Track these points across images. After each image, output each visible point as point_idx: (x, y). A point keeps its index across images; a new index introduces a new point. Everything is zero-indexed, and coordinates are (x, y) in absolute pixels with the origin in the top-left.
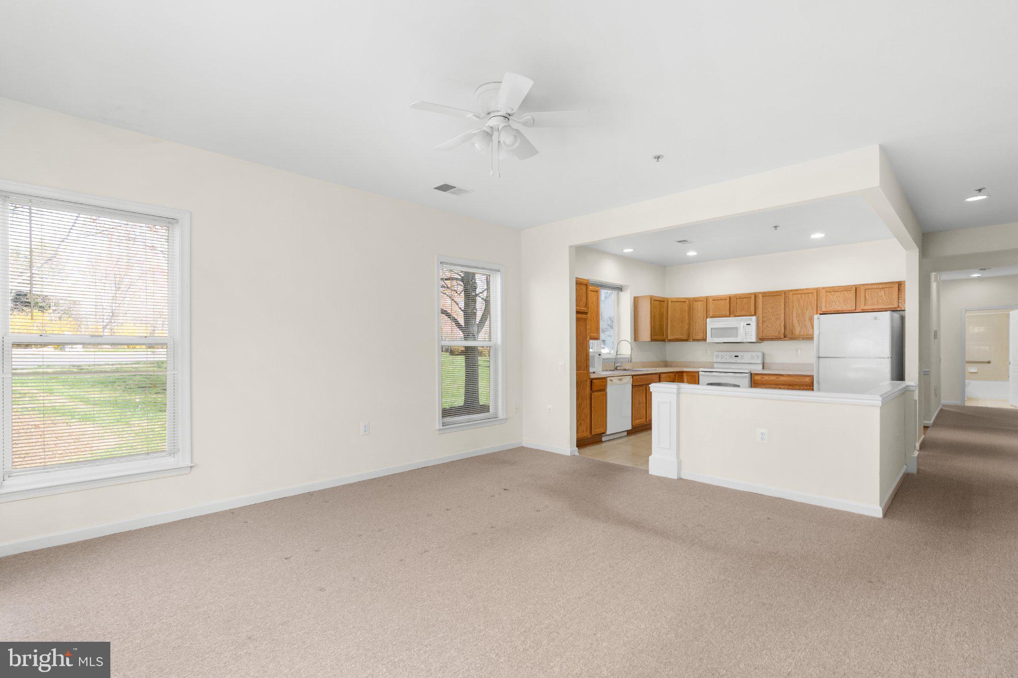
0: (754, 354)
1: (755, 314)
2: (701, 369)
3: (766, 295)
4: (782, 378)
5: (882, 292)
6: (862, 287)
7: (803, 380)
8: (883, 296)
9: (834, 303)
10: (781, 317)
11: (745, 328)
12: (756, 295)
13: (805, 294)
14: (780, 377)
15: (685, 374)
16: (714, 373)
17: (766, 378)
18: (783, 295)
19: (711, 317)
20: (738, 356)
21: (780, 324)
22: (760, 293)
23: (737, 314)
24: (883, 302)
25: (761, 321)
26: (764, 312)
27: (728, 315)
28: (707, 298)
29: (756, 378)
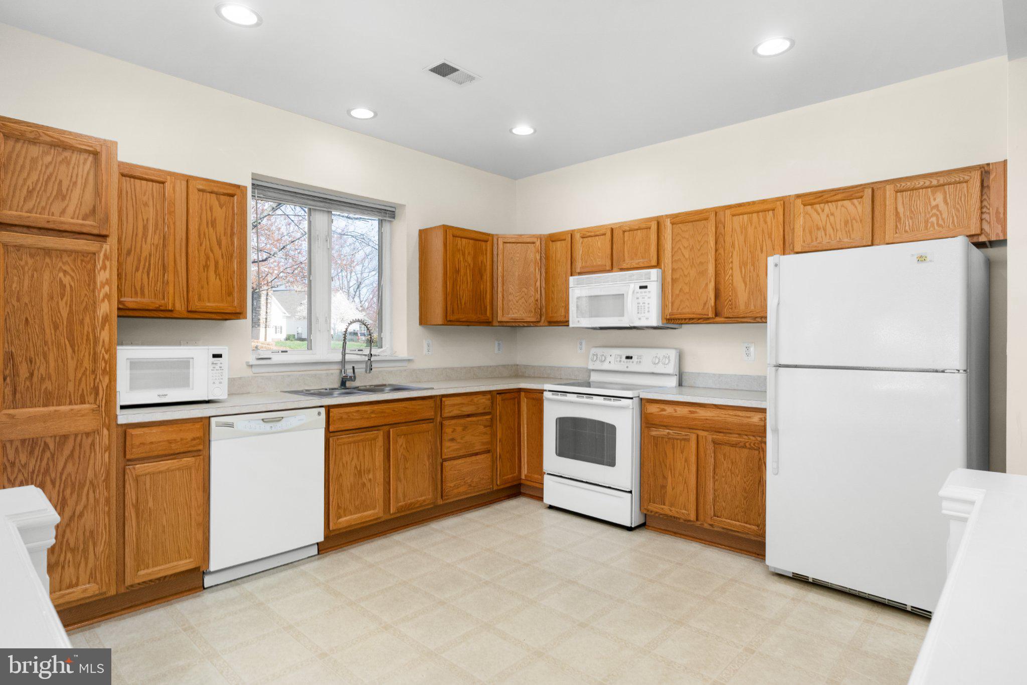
0: (661, 353)
1: (658, 265)
2: (547, 387)
3: (679, 220)
4: (702, 413)
5: (939, 198)
6: (888, 187)
7: (745, 421)
8: (942, 207)
9: (821, 233)
10: (706, 270)
11: (638, 295)
12: (659, 222)
13: (758, 212)
14: (698, 410)
15: (523, 394)
16: (570, 397)
17: (669, 410)
18: (712, 216)
19: (580, 274)
20: (631, 358)
21: (707, 284)
22: (667, 216)
23: (624, 266)
24: (941, 222)
25: (669, 279)
26: (676, 258)
27: (608, 268)
28: (572, 234)
29: (649, 411)
